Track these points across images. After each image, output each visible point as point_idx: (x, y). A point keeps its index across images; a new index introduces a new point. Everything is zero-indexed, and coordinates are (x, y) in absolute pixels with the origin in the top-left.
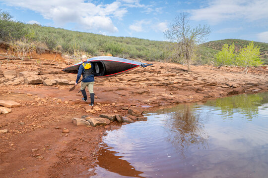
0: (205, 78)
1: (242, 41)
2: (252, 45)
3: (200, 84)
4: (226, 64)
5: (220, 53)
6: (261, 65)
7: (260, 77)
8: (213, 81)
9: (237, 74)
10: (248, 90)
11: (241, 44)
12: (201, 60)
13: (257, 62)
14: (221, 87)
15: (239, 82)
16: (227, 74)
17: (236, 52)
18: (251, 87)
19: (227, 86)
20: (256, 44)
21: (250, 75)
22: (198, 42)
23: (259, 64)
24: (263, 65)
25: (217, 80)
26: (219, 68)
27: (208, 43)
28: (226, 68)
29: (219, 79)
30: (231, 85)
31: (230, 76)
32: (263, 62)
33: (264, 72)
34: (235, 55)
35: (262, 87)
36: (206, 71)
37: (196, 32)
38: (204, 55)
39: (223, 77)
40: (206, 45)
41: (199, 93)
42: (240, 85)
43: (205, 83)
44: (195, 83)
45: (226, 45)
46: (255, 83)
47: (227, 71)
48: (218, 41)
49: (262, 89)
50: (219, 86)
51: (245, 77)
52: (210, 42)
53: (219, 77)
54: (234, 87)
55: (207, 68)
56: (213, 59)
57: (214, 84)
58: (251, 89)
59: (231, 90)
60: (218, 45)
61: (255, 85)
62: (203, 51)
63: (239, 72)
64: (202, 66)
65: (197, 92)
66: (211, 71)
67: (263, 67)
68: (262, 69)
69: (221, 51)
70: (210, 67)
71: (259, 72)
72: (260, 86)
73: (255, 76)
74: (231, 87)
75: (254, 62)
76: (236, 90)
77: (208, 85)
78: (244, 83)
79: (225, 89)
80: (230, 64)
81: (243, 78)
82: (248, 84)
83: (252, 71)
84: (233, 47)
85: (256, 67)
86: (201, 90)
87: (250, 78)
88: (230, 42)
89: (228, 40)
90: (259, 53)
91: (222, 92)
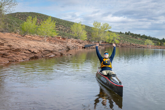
0: (11, 44)
1: (43, 15)
2: (50, 20)
3: (6, 49)
4: (30, 33)
5: (25, 23)
6: (56, 36)
7: (56, 46)
8: (18, 47)
9: (39, 42)
10: (46, 55)
11: (41, 18)
12: (8, 28)
13: (54, 33)
14: (25, 52)
15: (39, 49)
16: (30, 42)
17: (38, 24)
18: (48, 53)
19: (29, 52)
20: (54, 19)
21: (48, 43)
22: (6, 12)
23: (55, 35)
24: (57, 36)
25: (21, 47)
26: (24, 36)
27: (15, 14)
28: (29, 36)
29: (24, 46)
30: (32, 51)
31: (32, 43)
32: (58, 34)
33: (58, 41)
34: (37, 26)
35: (56, 53)
36: (12, 38)
37: (4, 3)
38: (11, 24)
39: (27, 44)
40: (14, 15)
41: (4, 57)
42: (40, 51)
43: (11, 49)
44: (2, 48)
45: (30, 17)
46: (51, 50)
47: (31, 39)
48: (24, 13)
49: (56, 55)
50: (22, 52)
51: (44, 45)
52: (17, 13)
53: (24, 44)
54: (35, 53)
55: (13, 36)
56: (19, 28)
57: (18, 50)
58: (48, 55)
59: (33, 55)
60: (23, 16)
61: (51, 52)
62: (10, 20)
63: (40, 41)
64: (9, 34)
65: (3, 57)
66: (17, 38)
67: (58, 38)
68: (57, 39)
69: (26, 21)
70: (16, 35)
71: (54, 41)
72: (55, 53)
73: (51, 45)
74: (32, 52)
75: (51, 33)
76: (37, 55)
77: (13, 50)
78: (43, 50)
79: (27, 54)
80: (33, 34)
81: (42, 46)
82: (46, 51)
83: (50, 40)
84: (36, 19)
85: (52, 37)
86: (7, 55)
87: (48, 45)
88: (33, 14)
89: (32, 13)
90: (55, 26)
91: (25, 57)
